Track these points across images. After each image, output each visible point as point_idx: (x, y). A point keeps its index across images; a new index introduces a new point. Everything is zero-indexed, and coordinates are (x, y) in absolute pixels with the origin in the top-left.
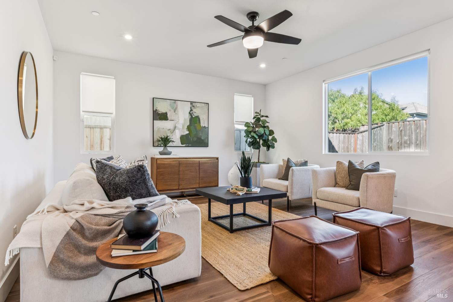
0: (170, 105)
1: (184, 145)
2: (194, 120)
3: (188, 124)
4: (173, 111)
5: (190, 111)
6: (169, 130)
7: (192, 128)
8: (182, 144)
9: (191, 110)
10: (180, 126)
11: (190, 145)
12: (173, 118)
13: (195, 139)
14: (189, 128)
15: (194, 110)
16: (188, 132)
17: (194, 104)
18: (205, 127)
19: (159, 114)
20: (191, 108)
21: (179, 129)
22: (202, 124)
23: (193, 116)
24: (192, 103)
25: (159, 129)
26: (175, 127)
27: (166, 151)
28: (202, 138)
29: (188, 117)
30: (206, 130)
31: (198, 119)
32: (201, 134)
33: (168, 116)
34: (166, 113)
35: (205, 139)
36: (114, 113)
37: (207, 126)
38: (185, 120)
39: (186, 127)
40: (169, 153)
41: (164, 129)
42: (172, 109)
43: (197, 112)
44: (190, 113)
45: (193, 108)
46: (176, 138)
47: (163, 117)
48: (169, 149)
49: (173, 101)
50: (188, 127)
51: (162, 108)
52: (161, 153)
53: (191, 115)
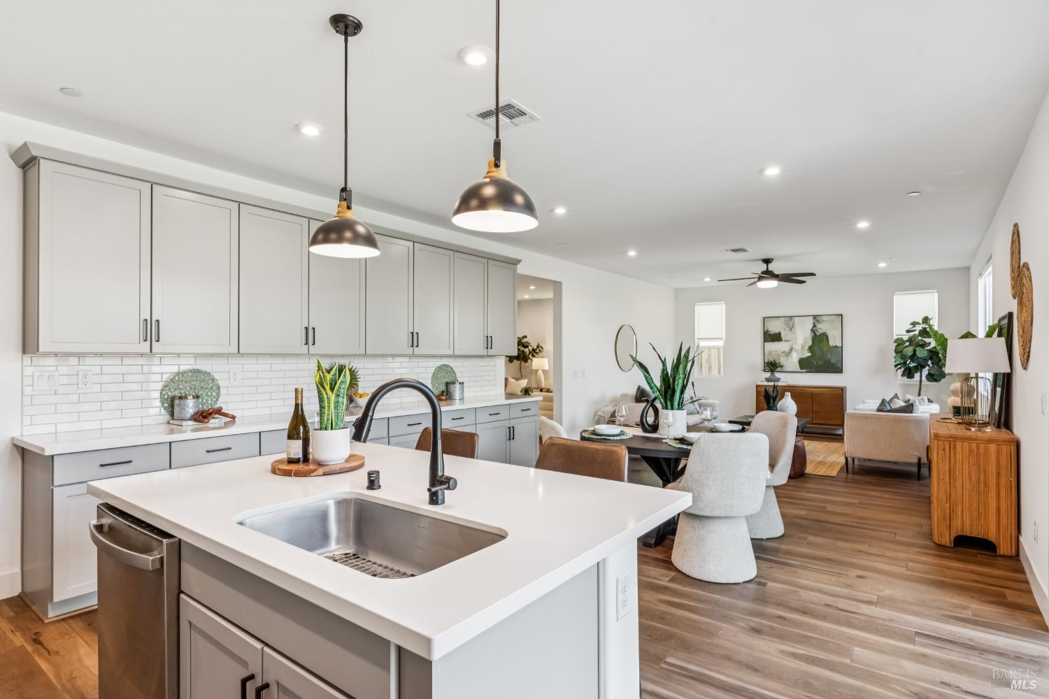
0: (785, 323)
1: (804, 371)
2: (819, 339)
3: (810, 343)
4: (788, 330)
5: (813, 327)
6: (784, 352)
7: (816, 348)
8: (801, 369)
9: (815, 326)
10: (798, 347)
11: (813, 370)
12: (788, 339)
13: (821, 362)
14: (810, 349)
15: (819, 326)
16: (810, 354)
17: (818, 318)
18: (836, 346)
19: (770, 335)
20: (814, 323)
21: (797, 351)
22: (832, 343)
23: (818, 334)
24: (815, 317)
25: (770, 352)
26: (791, 349)
27: (772, 378)
28: (833, 361)
29: (809, 335)
30: (839, 350)
31: (825, 337)
32: (830, 357)
33: (782, 336)
34: (780, 334)
35: (837, 362)
36: (724, 338)
37: (839, 345)
38: (805, 339)
39: (807, 348)
40: (778, 380)
41: (776, 351)
42: (788, 327)
43: (822, 328)
44: (812, 330)
45: (816, 324)
46: (792, 362)
47: (776, 338)
48: (777, 375)
49: (787, 319)
50: (810, 347)
51: (774, 328)
52: (768, 380)
53: (814, 332)
